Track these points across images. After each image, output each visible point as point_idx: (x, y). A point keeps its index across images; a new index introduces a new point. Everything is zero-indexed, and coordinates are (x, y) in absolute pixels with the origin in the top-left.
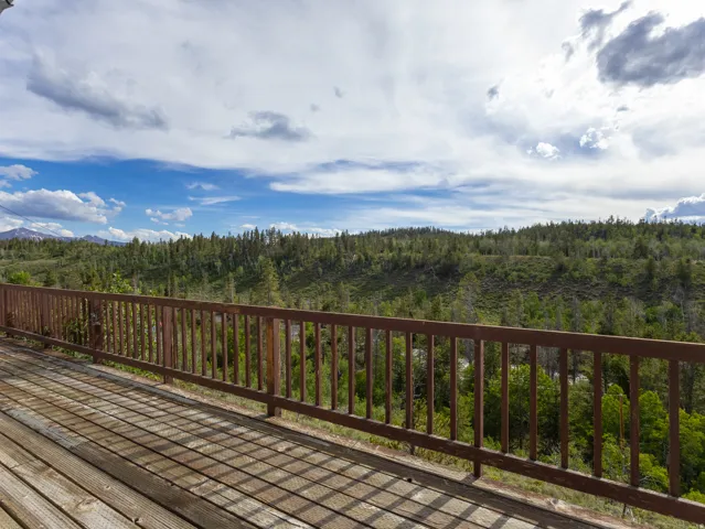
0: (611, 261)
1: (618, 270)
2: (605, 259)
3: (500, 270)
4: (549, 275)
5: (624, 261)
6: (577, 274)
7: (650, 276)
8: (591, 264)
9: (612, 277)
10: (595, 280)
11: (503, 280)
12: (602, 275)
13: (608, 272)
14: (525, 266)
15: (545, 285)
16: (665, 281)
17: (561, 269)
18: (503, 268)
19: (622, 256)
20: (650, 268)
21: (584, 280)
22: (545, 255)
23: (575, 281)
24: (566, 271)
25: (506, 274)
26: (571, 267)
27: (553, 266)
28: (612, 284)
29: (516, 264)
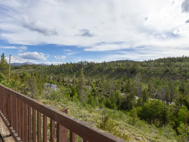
0: (183, 68)
1: (186, 71)
2: (181, 68)
3: (148, 71)
4: (163, 73)
6: (172, 72)
8: (177, 69)
10: (178, 74)
12: (180, 72)
13: (182, 72)
14: (156, 70)
15: (162, 76)
17: (167, 71)
19: (187, 67)
21: (175, 74)
22: (162, 67)
23: (172, 74)
24: (169, 71)
25: (150, 73)
26: (170, 70)
27: (165, 70)
28: (184, 75)
29: (153, 69)
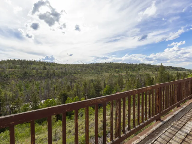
0: (39, 70)
1: (41, 73)
2: (37, 70)
3: (4, 74)
4: (22, 75)
5: (42, 71)
6: (31, 74)
7: (48, 74)
8: (34, 71)
9: (40, 75)
10: (36, 76)
11: (5, 78)
12: (37, 74)
13: (39, 73)
14: (13, 73)
15: (22, 78)
16: (51, 75)
17: (26, 73)
18: (5, 73)
19: (41, 69)
20: (48, 72)
21: (33, 76)
22: (19, 69)
23: (30, 76)
24: (27, 74)
25: (7, 76)
26: (28, 72)
27: (23, 72)
28: (40, 76)
29: (10, 72)
